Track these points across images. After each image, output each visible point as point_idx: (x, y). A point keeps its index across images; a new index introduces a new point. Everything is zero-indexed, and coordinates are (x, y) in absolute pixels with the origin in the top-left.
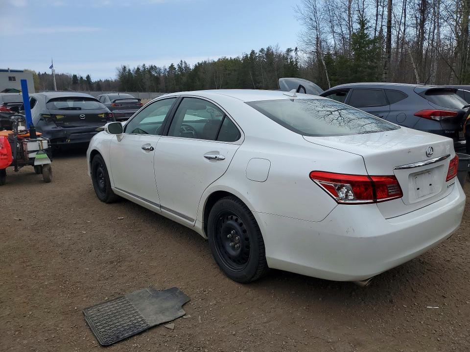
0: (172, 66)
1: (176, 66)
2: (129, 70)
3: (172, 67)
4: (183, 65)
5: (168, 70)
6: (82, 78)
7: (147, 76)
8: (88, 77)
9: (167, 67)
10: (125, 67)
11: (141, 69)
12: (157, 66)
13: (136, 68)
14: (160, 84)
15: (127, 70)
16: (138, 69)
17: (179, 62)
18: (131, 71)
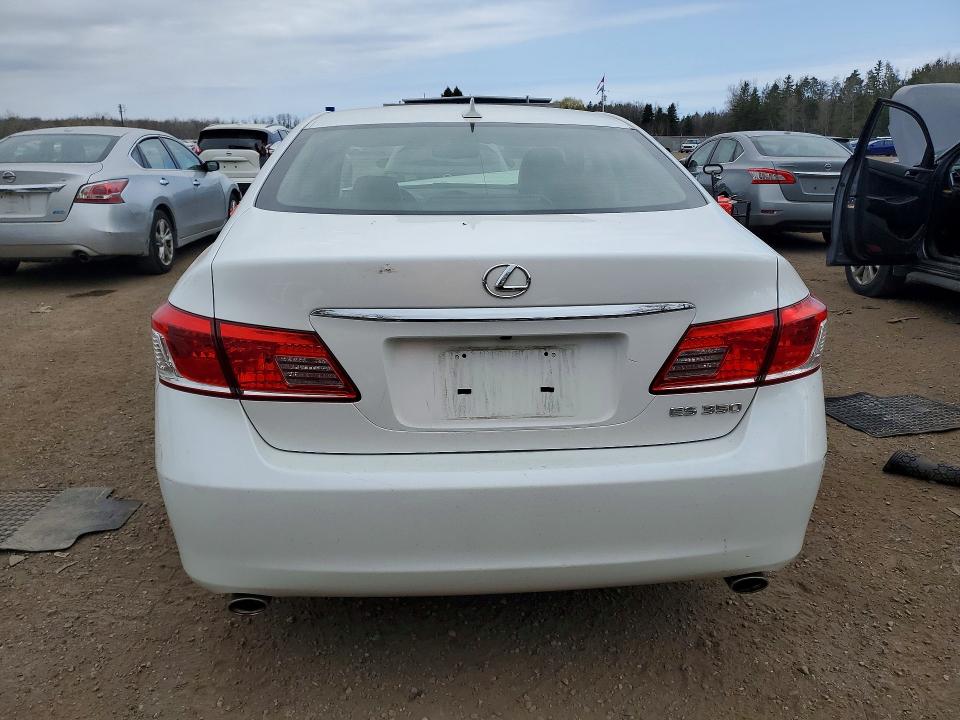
0: (855, 75)
1: (864, 76)
2: (755, 90)
3: (854, 78)
4: (883, 73)
5: (842, 85)
6: (660, 109)
7: (793, 100)
8: (672, 109)
9: (842, 81)
10: (746, 85)
11: (782, 86)
12: (819, 79)
13: (771, 85)
14: (816, 118)
15: (751, 91)
16: (776, 87)
17: (872, 66)
18: (759, 93)
